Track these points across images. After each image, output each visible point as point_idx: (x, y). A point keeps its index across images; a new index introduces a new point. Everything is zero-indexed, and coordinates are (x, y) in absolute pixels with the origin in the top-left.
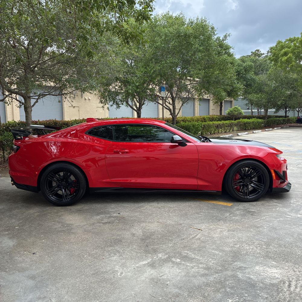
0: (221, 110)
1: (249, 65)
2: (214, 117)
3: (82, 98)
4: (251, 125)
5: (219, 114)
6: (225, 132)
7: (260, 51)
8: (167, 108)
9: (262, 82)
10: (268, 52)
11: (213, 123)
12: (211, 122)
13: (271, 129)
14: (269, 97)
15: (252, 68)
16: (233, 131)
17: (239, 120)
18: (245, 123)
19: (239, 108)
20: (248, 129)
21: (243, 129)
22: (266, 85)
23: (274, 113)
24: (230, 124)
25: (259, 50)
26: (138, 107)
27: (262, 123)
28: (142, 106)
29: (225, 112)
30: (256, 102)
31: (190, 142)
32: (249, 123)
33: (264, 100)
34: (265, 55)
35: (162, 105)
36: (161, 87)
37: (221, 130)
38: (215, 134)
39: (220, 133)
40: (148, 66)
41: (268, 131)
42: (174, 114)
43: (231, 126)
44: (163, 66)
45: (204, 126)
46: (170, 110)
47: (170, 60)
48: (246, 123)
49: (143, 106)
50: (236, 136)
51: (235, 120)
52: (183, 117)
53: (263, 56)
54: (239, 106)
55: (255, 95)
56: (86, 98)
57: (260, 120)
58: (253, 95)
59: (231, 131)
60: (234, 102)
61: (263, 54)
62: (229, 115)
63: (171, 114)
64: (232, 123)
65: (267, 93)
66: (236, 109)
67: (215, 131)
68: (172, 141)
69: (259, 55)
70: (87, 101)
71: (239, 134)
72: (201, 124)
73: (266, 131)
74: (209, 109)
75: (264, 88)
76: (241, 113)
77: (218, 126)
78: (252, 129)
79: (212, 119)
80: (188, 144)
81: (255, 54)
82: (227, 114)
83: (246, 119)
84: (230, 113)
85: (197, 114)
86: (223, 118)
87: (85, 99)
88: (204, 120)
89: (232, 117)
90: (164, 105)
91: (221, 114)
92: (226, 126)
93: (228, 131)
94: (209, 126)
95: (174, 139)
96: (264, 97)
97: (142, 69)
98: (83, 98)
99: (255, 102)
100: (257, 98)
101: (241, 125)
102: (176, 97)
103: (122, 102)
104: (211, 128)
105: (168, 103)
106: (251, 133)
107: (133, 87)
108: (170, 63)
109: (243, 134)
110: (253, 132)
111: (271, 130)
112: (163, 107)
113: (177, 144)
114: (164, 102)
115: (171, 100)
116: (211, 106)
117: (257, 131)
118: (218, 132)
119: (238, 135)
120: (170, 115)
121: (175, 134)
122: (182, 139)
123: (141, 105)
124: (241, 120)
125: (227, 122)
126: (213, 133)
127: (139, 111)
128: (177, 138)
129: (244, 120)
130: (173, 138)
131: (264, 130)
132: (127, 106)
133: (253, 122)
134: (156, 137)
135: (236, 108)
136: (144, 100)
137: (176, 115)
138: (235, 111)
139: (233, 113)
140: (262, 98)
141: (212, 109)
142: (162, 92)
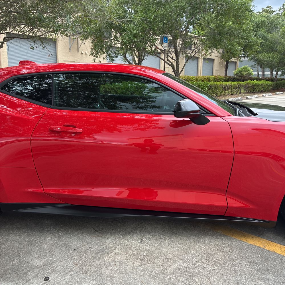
0: (226, 71)
1: (262, 21)
2: (219, 77)
3: (78, 52)
4: (260, 87)
6: (232, 94)
7: (272, 8)
8: (169, 64)
9: (275, 40)
10: (280, 9)
11: (221, 84)
12: (218, 83)
13: (281, 92)
14: (281, 57)
15: (265, 24)
16: (240, 93)
17: (247, 82)
18: (253, 85)
19: (249, 68)
20: (256, 92)
21: (251, 91)
22: (279, 43)
23: (280, 76)
24: (238, 86)
25: (270, 7)
26: (137, 62)
27: (271, 86)
29: (232, 73)
30: (267, 62)
31: (217, 116)
32: (258, 86)
33: (276, 61)
34: (277, 12)
35: (164, 60)
36: (163, 36)
37: (227, 91)
38: (221, 96)
39: (227, 96)
40: (149, 10)
41: (279, 94)
42: (177, 72)
43: (238, 88)
44: (166, 11)
45: (210, 86)
46: (173, 66)
47: (175, 3)
48: (255, 85)
49: (142, 62)
50: (245, 100)
51: (243, 81)
52: (186, 76)
53: (275, 13)
54: (249, 66)
55: (266, 55)
56: (83, 52)
57: (269, 83)
58: (263, 54)
59: (238, 93)
60: (238, 63)
61: (275, 11)
62: (237, 75)
63: (174, 71)
64: (240, 85)
65: (280, 53)
66: (245, 70)
67: (221, 93)
68: (178, 111)
69: (271, 12)
70: (84, 55)
71: (249, 97)
72: (207, 84)
73: (276, 94)
74: (213, 70)
75: (277, 47)
76: (250, 74)
77: (225, 87)
78: (260, 92)
79: (217, 80)
80: (212, 119)
81: (266, 11)
82: (235, 74)
83: (254, 81)
84: (238, 74)
85: (201, 74)
86: (228, 79)
87: (82, 54)
88: (209, 80)
89: (240, 77)
90: (166, 60)
91: (226, 74)
92: (234, 88)
93: (235, 93)
94: (216, 87)
95: (182, 107)
96: (276, 56)
97: (141, 14)
98: (80, 52)
99: (265, 63)
100: (268, 57)
101: (249, 87)
102: (180, 52)
103: (117, 55)
104: (218, 89)
105: (171, 57)
106: (261, 97)
107: (128, 35)
108: (175, 7)
109: (252, 97)
110: (263, 95)
111: (282, 94)
112: (165, 62)
113: (188, 119)
114: (166, 56)
115: (175, 55)
116: (215, 66)
117: (267, 94)
118: (225, 94)
119: (247, 98)
120: (172, 72)
121: (184, 96)
122: (198, 109)
123: (140, 61)
124: (249, 81)
125: (235, 83)
126: (219, 95)
128: (188, 105)
129: (253, 81)
130: (179, 105)
131: (274, 93)
132: (125, 62)
133: (262, 84)
134: (150, 101)
135: (246, 68)
136: (144, 55)
137: (179, 72)
138: (244, 71)
139: (242, 73)
140: (274, 58)
141: (216, 70)
142: (164, 43)
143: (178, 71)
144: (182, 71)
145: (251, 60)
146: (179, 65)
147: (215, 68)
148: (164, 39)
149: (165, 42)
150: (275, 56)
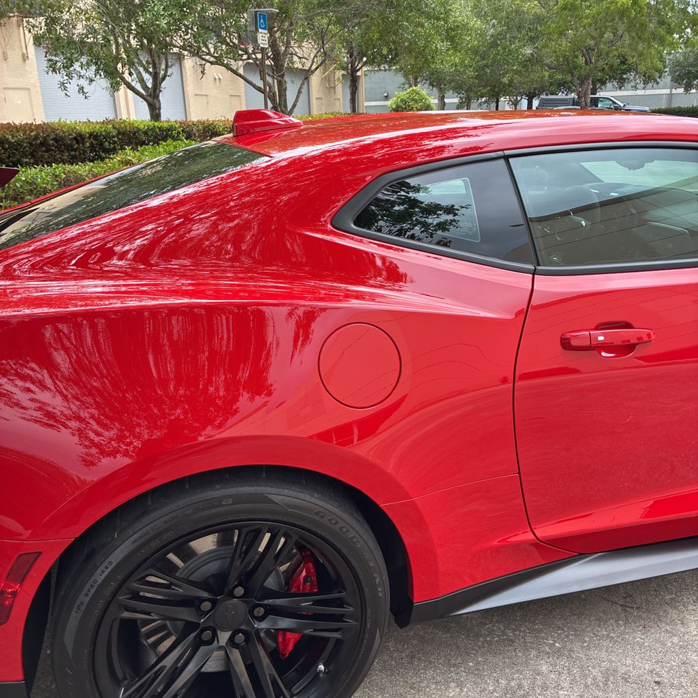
0: (353, 100)
5: (349, 111)
8: (259, 90)
26: (150, 85)
28: (160, 84)
46: (272, 94)
49: (163, 85)
60: (363, 78)
63: (274, 108)
84: (401, 107)
91: (354, 109)
102: (285, 54)
116: (313, 89)
123: (157, 81)
127: (152, 99)
135: (417, 93)
136: (167, 62)
137: (289, 110)
138: (413, 100)
139: (409, 106)
140: (466, 66)
141: (317, 98)
142: (260, 30)
143: (286, 106)
144: (294, 106)
145: (400, 71)
146: (285, 89)
147: (314, 92)
148: (260, 20)
149: (261, 28)
150: (466, 62)
